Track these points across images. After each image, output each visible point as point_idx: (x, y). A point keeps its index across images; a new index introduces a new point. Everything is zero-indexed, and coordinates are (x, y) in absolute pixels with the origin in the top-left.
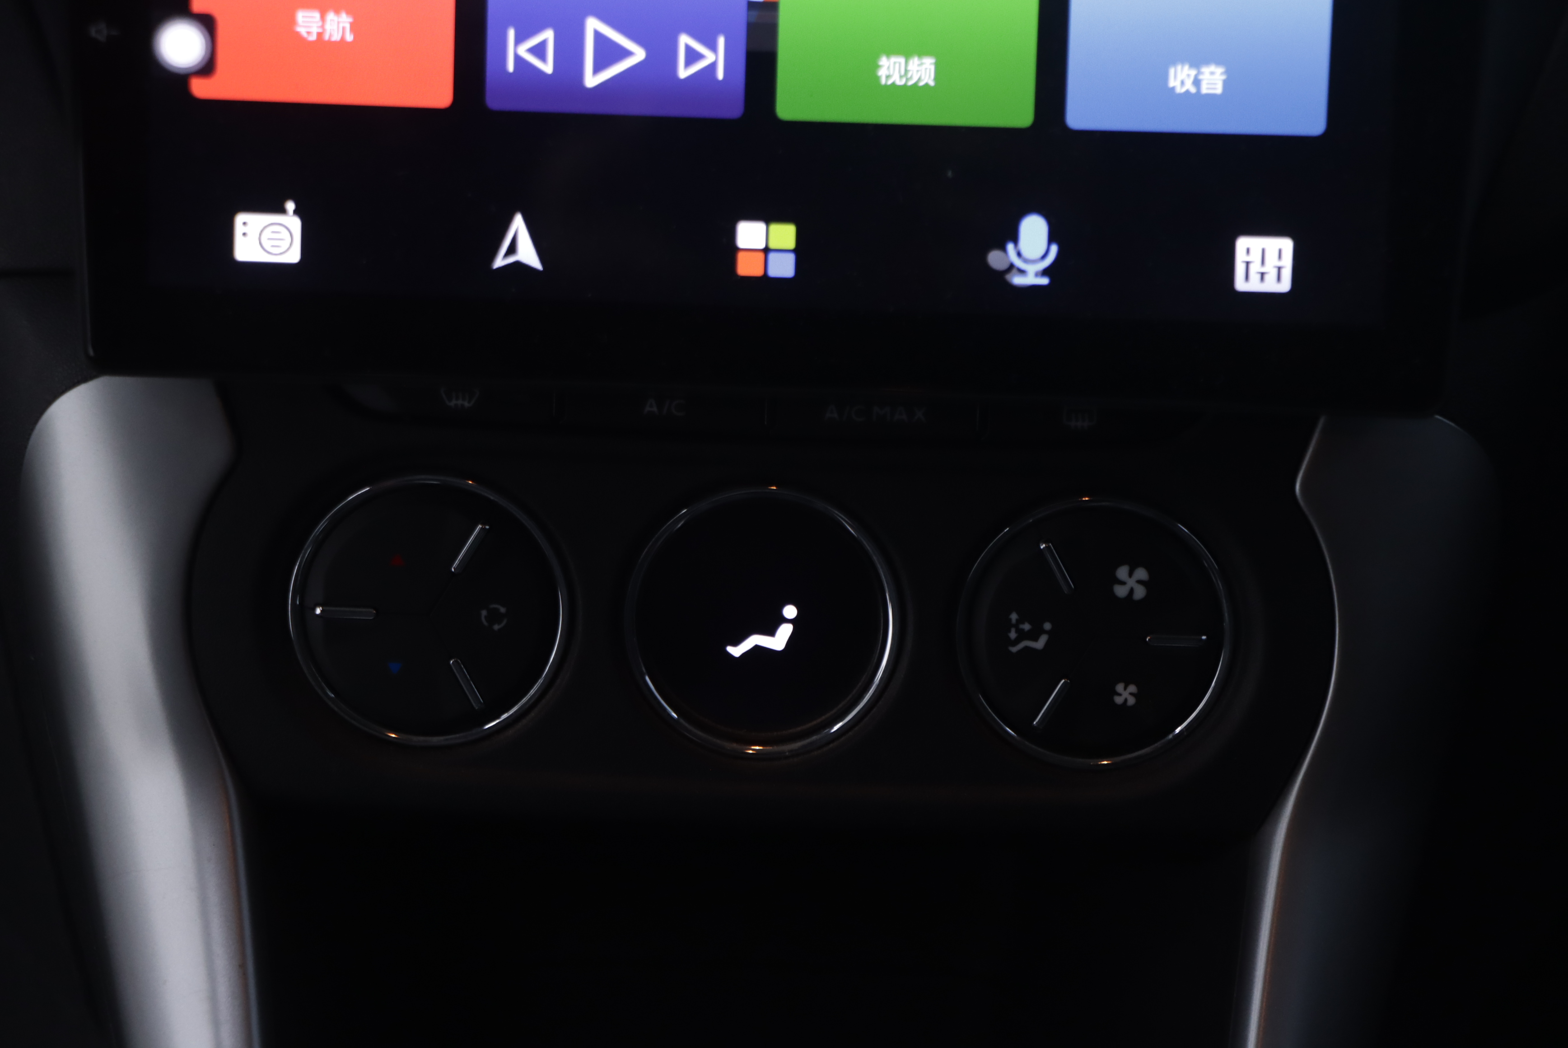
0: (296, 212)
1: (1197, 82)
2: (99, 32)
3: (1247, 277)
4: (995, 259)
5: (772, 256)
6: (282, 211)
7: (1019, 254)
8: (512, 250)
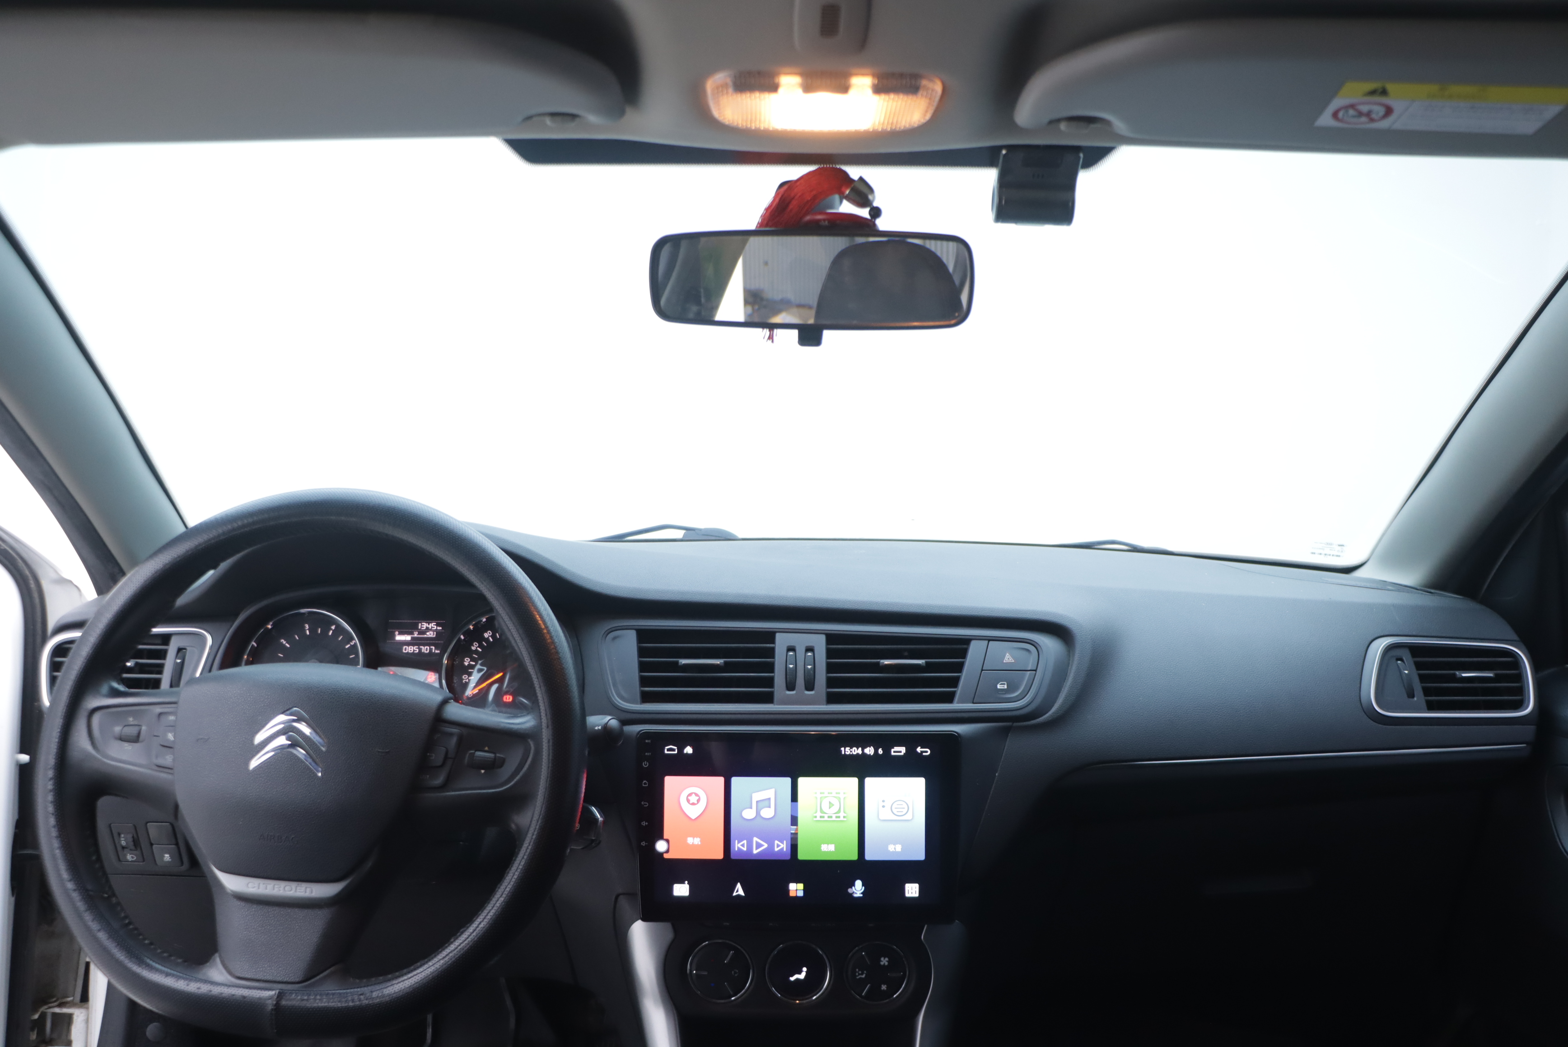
0: (688, 883)
1: (895, 849)
2: (643, 844)
3: (908, 893)
4: (850, 891)
5: (798, 891)
6: (684, 883)
7: (855, 889)
8: (737, 891)
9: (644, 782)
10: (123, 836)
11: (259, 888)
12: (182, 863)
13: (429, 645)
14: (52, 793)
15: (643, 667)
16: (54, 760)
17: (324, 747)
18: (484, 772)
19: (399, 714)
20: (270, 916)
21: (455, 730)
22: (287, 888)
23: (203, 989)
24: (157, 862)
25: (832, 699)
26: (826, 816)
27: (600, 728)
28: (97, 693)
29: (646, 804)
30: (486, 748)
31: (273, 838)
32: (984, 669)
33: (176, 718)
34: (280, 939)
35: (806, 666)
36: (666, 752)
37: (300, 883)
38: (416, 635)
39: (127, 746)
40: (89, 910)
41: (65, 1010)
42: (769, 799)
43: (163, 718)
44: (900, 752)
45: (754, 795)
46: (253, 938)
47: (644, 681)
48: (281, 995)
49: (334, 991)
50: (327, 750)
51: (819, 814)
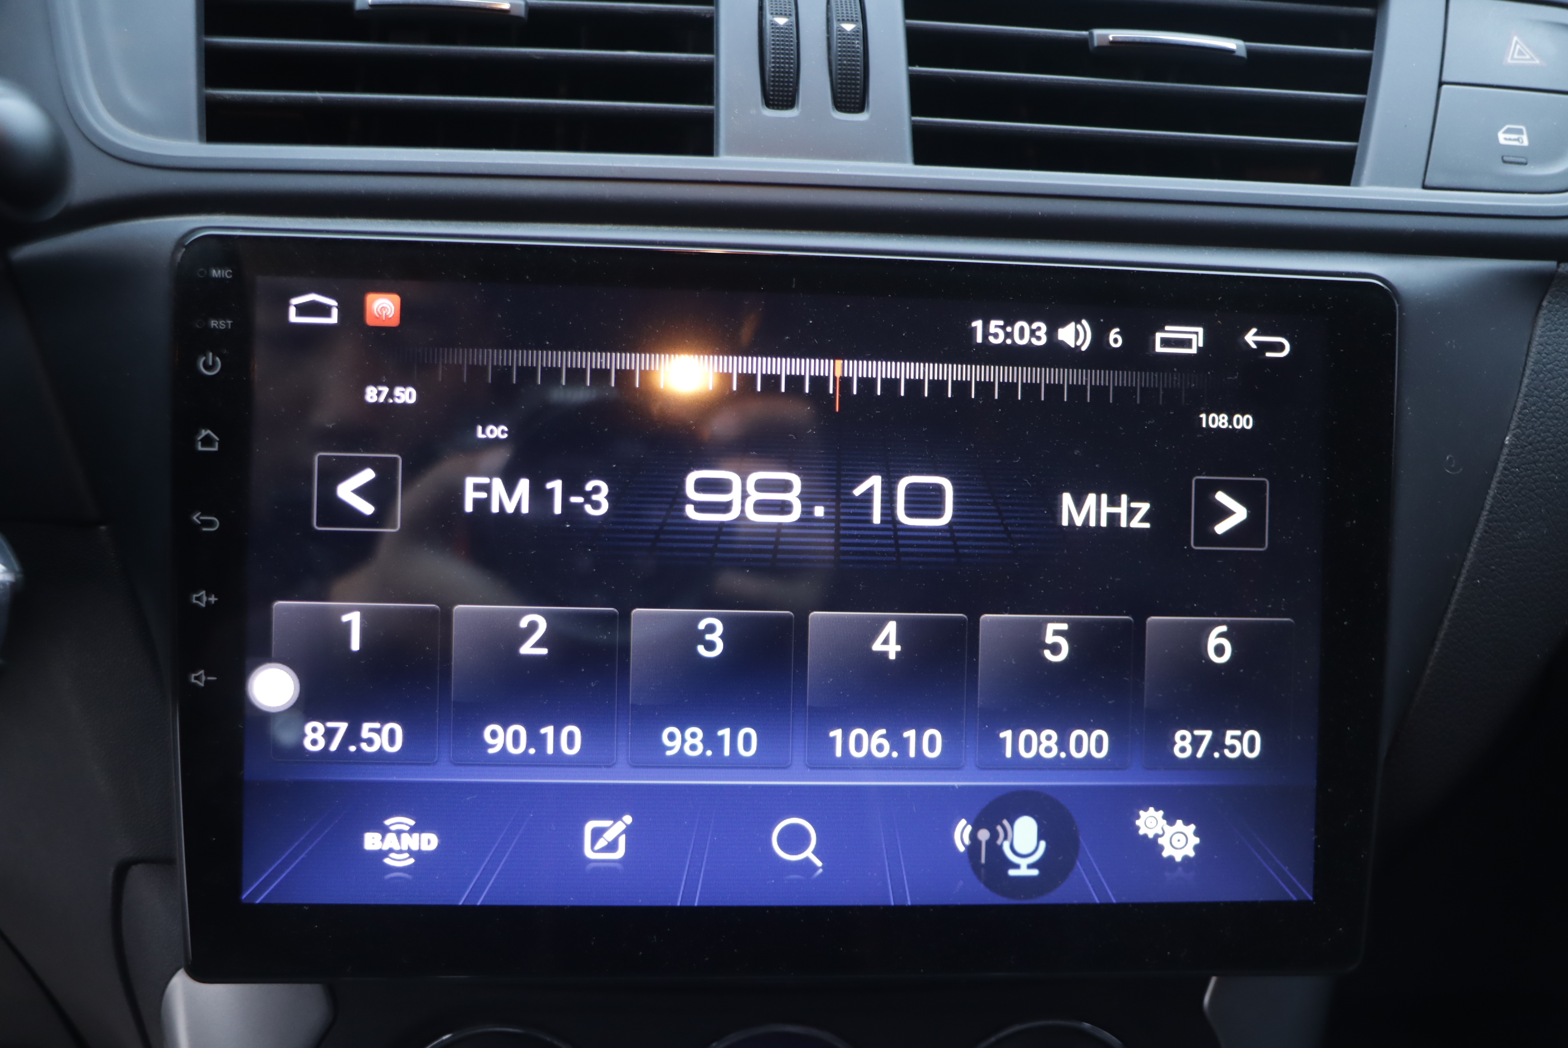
2: (199, 678)
7: (1013, 849)
9: (204, 433)
25: (930, 147)
29: (210, 524)
32: (1445, 78)
35: (835, 24)
36: (293, 317)
44: (1187, 343)
47: (215, 67)
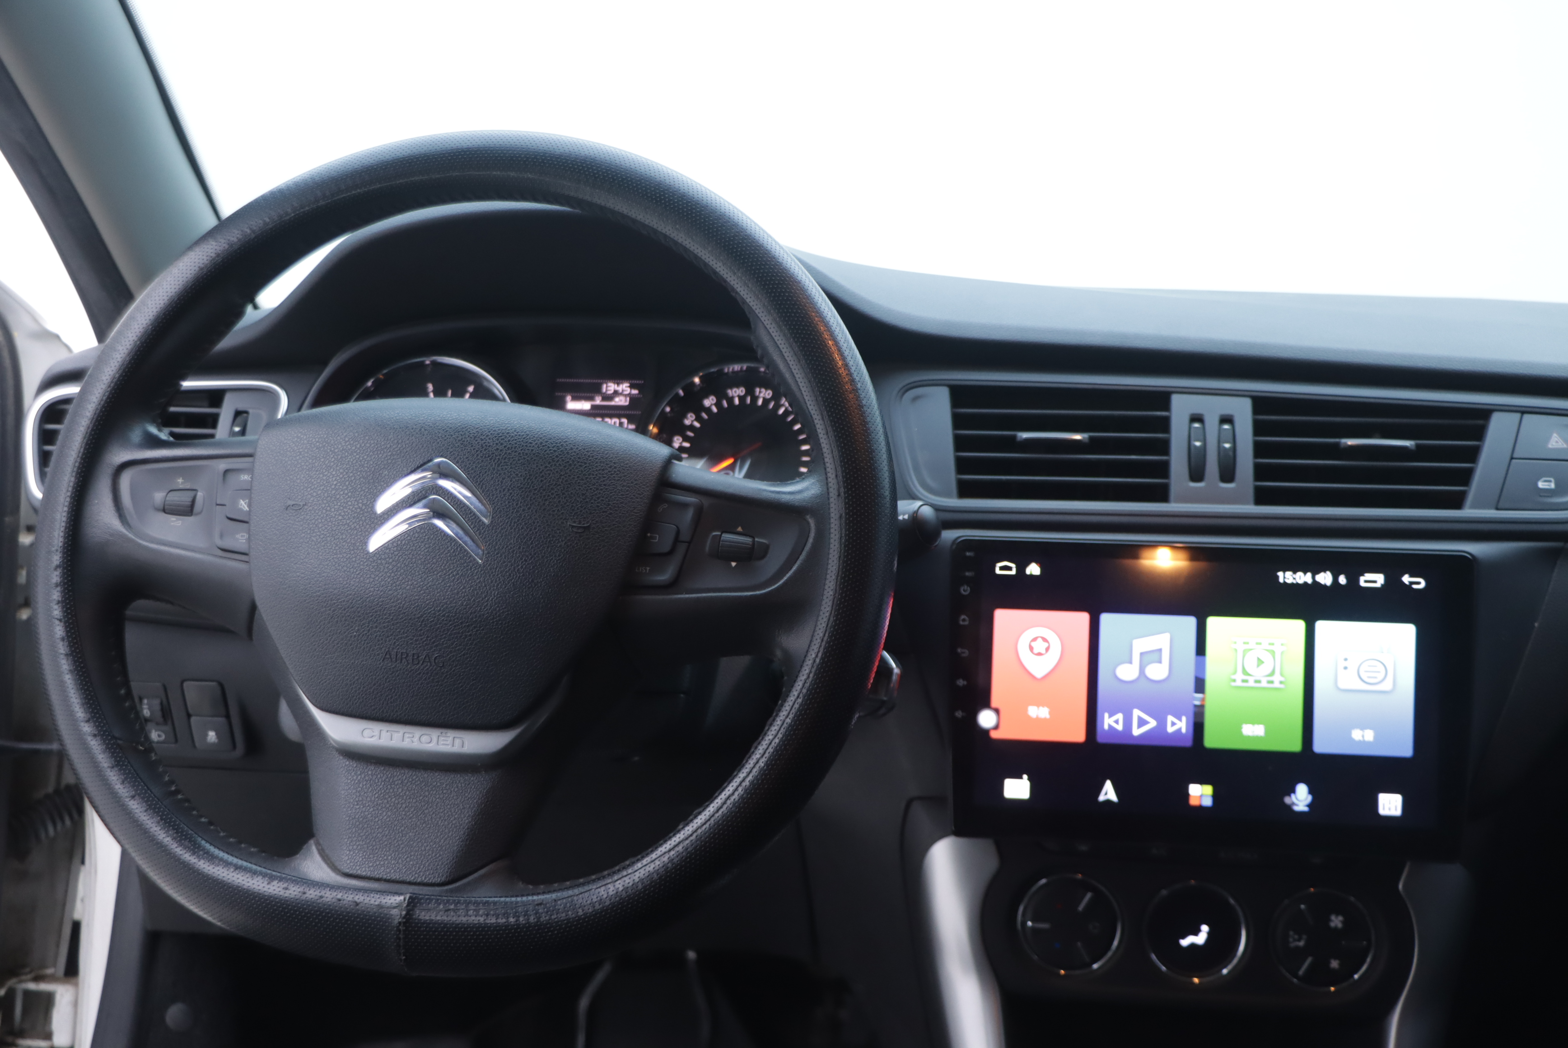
0: (1029, 779)
1: (1363, 736)
2: (958, 715)
3: (1384, 809)
4: (1287, 800)
5: (1203, 798)
6: (1021, 778)
7: (1297, 799)
8: (1106, 794)
9: (962, 617)
10: (145, 701)
11: (380, 739)
12: (234, 746)
13: (619, 416)
14: (59, 589)
15: (960, 443)
16: (61, 539)
17: (486, 518)
18: (736, 566)
19: (603, 470)
20: (396, 783)
21: (691, 499)
22: (425, 739)
23: (293, 892)
24: (197, 744)
25: (1262, 497)
26: (1251, 680)
27: (906, 517)
28: (127, 444)
29: (966, 653)
30: (740, 529)
31: (406, 658)
32: (1515, 456)
33: (252, 478)
34: (410, 818)
35: (1221, 444)
36: (998, 571)
37: (444, 731)
38: (598, 401)
39: (176, 522)
40: (117, 766)
41: (44, 987)
42: (1160, 650)
43: (231, 478)
44: (1375, 582)
45: (1136, 643)
46: (370, 816)
47: (962, 466)
48: (413, 902)
49: (496, 899)
50: (492, 522)
51: (1239, 676)
